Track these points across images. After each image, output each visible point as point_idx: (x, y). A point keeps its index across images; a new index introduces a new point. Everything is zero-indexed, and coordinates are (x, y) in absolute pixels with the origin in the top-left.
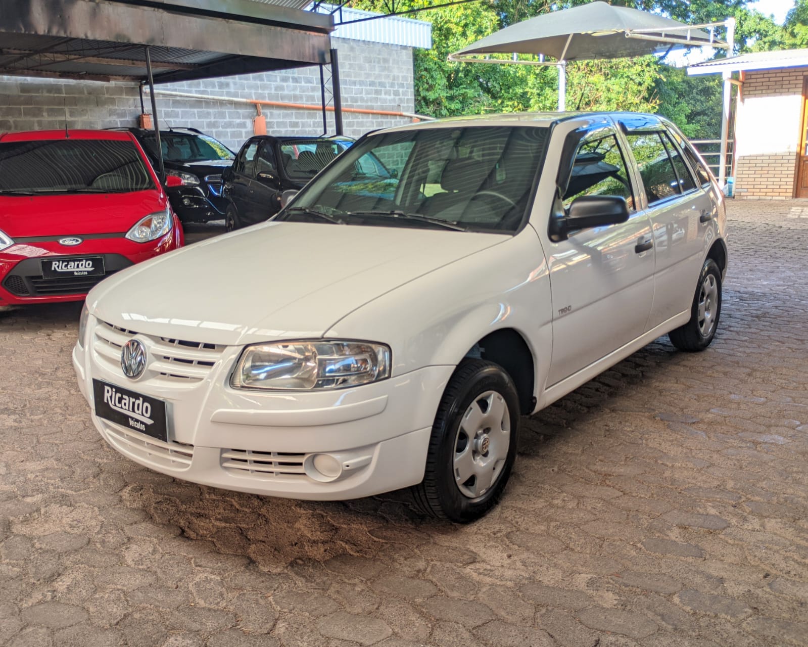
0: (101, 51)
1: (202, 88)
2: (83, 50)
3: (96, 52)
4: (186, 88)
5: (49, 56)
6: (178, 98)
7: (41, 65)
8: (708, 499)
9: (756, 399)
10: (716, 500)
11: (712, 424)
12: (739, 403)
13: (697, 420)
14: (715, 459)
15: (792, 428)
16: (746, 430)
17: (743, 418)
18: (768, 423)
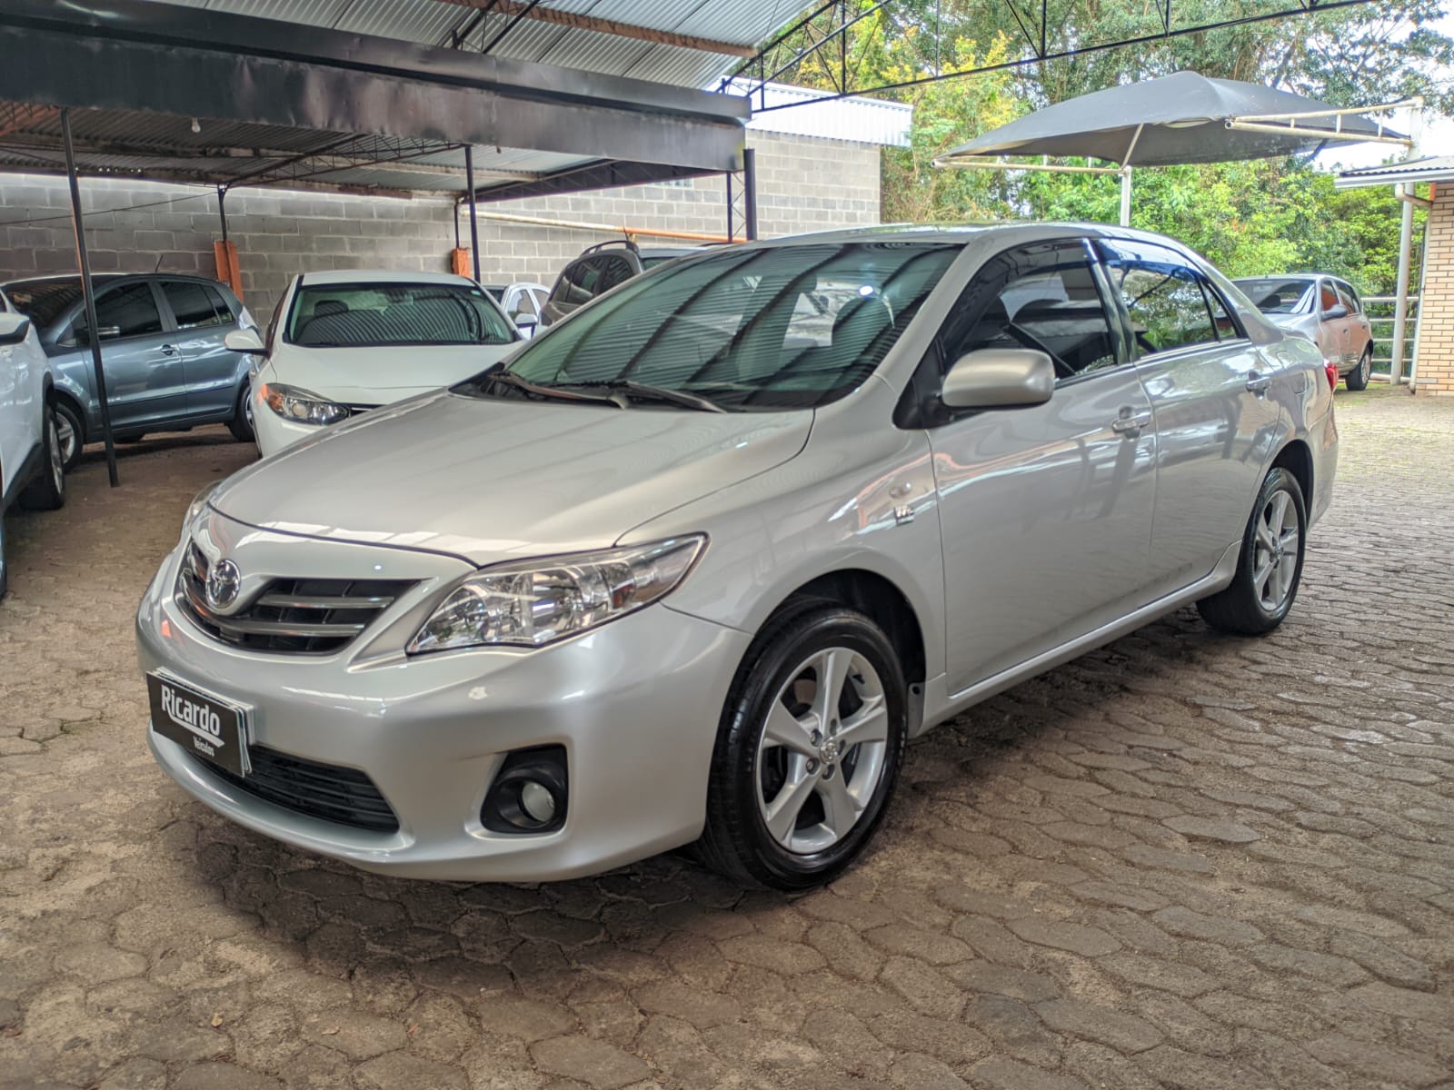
0: (403, 153)
1: (547, 210)
2: (376, 151)
3: (393, 155)
4: (523, 209)
5: (326, 161)
6: (511, 224)
7: (314, 173)
8: (1238, 806)
9: (1355, 683)
10: (1250, 806)
11: (1275, 712)
12: (1326, 686)
13: (1252, 706)
14: (1265, 756)
15: (1402, 723)
16: (1326, 723)
17: (1327, 706)
18: (1364, 715)
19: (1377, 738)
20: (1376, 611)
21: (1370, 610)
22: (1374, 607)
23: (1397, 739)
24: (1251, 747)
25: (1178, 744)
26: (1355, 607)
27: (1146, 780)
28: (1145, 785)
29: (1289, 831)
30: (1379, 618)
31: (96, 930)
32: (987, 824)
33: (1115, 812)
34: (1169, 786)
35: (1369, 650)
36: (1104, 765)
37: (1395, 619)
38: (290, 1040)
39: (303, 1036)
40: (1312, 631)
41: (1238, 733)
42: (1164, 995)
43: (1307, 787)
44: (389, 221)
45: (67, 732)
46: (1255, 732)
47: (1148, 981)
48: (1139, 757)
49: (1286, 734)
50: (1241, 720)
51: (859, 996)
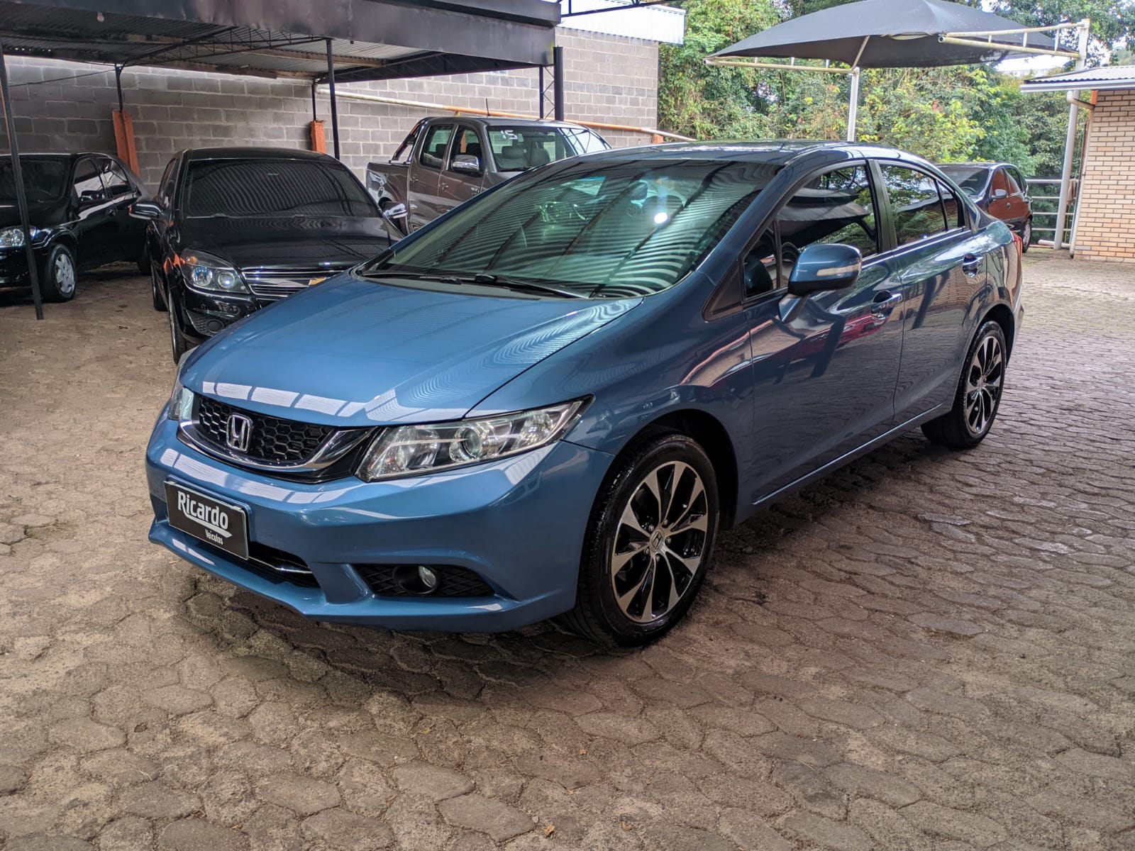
1: (388, 90)
4: (368, 89)
6: (359, 101)
8: (962, 605)
9: (1044, 503)
10: (973, 606)
11: (985, 527)
12: (1022, 506)
13: (968, 522)
14: (982, 563)
15: (1082, 536)
16: (1024, 536)
17: (1024, 522)
18: (1052, 530)
19: (1063, 549)
20: (1055, 443)
21: (1052, 442)
22: (1055, 440)
23: (1080, 550)
24: (969, 556)
25: (914, 553)
26: (1040, 439)
27: (892, 583)
28: (893, 588)
29: (1003, 625)
30: (1058, 449)
31: (80, 708)
32: (774, 620)
33: (872, 610)
34: (911, 588)
35: (1053, 475)
36: (859, 571)
37: (1071, 450)
38: (248, 800)
39: (259, 797)
40: (1009, 459)
41: (960, 544)
42: (920, 760)
43: (1014, 589)
44: (258, 96)
45: (31, 536)
46: (972, 543)
47: (906, 748)
48: (886, 564)
49: (995, 545)
50: (961, 534)
51: (690, 762)
